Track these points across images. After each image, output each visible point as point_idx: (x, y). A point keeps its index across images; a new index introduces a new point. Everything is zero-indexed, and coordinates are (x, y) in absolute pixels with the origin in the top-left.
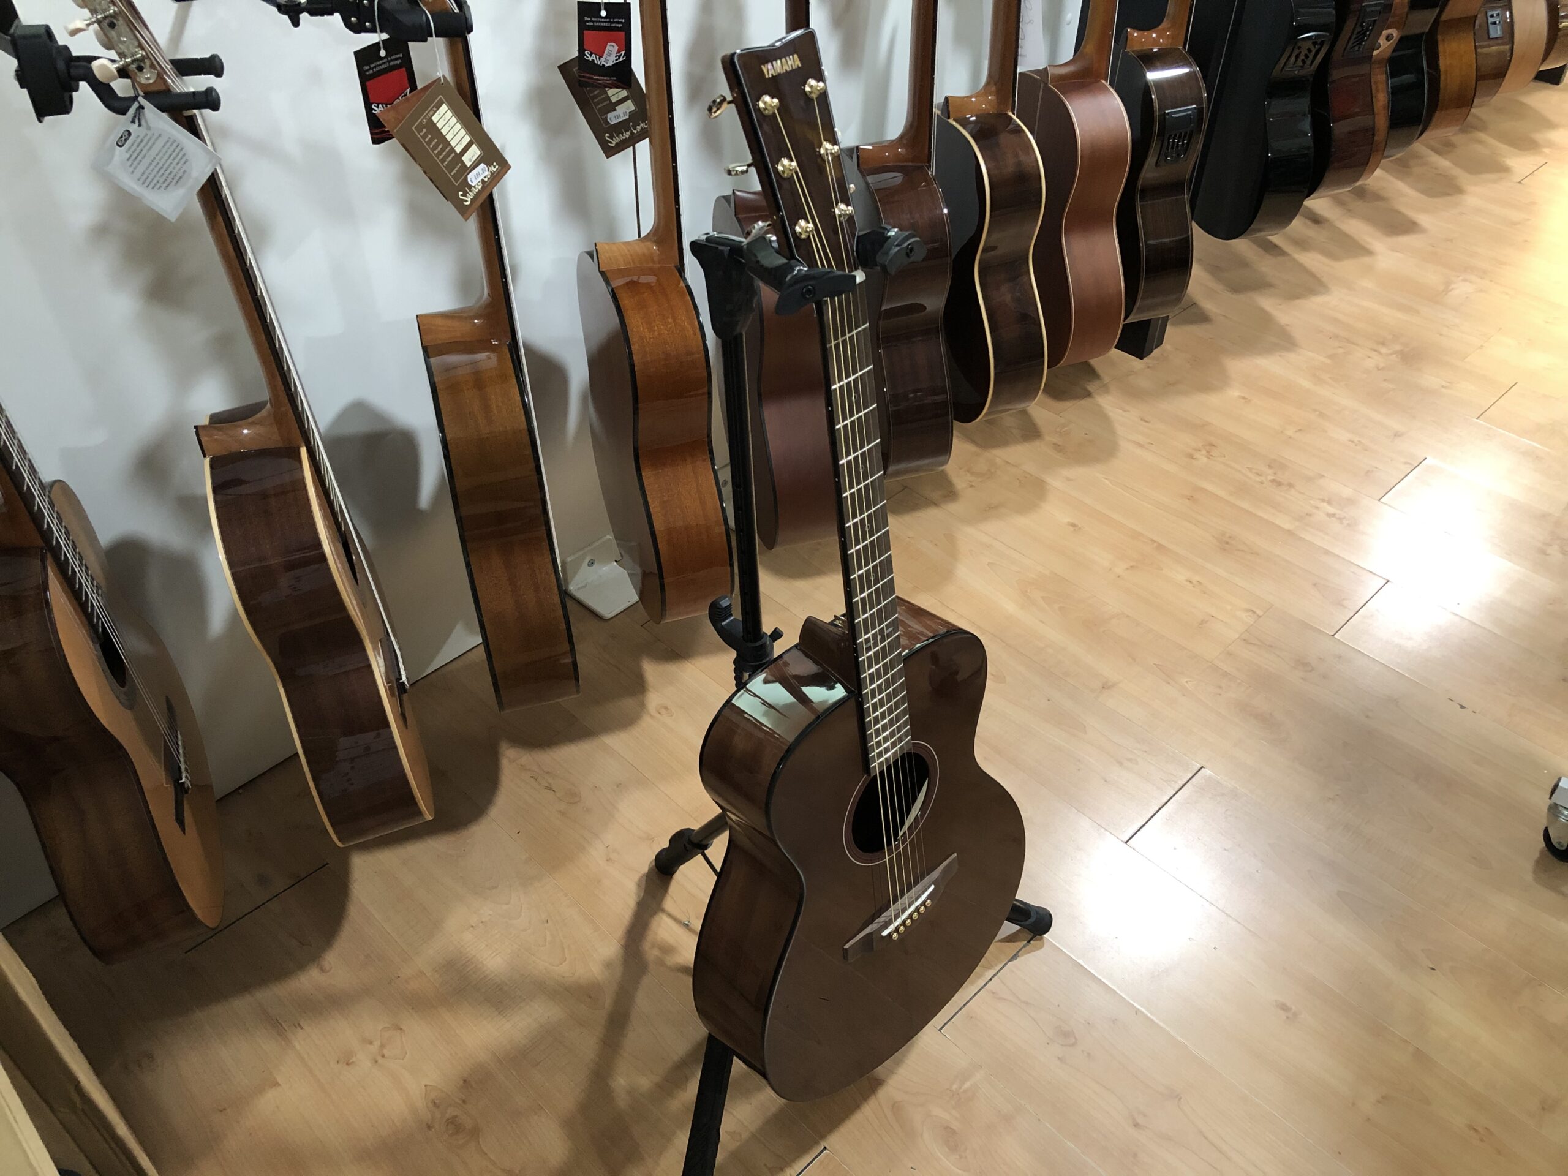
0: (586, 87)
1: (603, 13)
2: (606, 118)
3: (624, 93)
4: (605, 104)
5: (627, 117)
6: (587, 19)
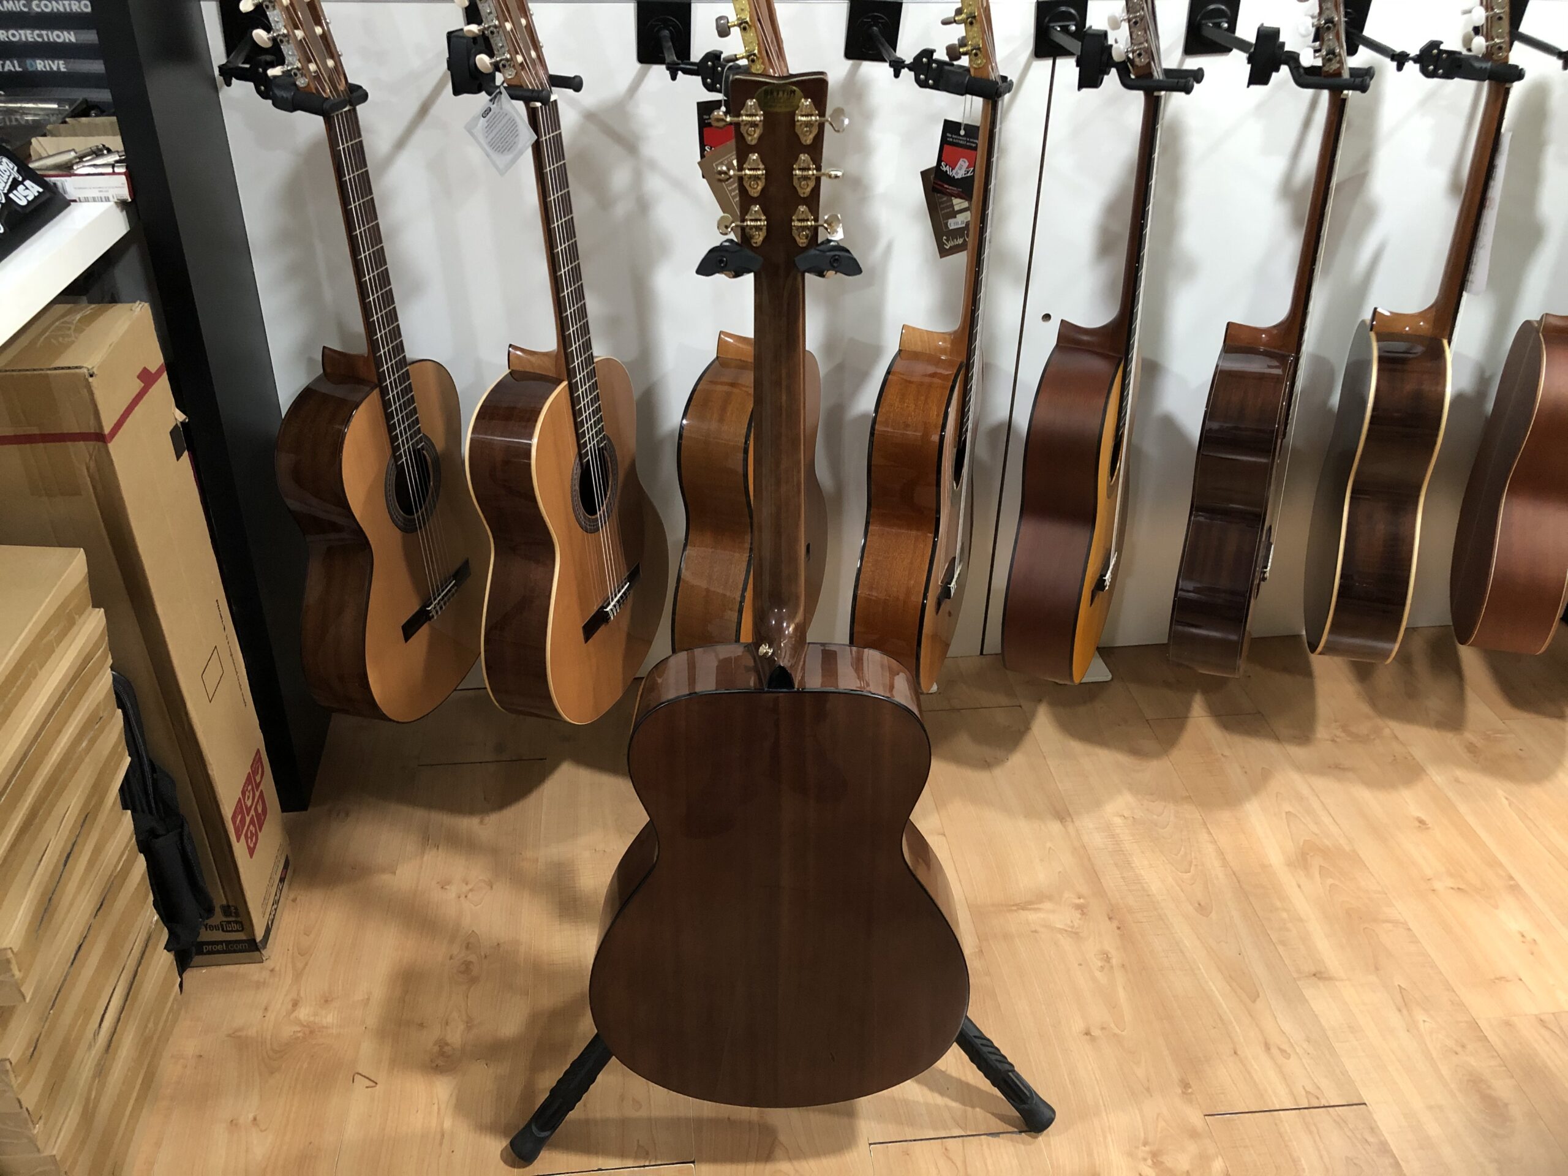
0: (938, 193)
1: (962, 132)
2: (947, 223)
3: (966, 204)
4: (948, 210)
5: (964, 225)
6: (949, 135)
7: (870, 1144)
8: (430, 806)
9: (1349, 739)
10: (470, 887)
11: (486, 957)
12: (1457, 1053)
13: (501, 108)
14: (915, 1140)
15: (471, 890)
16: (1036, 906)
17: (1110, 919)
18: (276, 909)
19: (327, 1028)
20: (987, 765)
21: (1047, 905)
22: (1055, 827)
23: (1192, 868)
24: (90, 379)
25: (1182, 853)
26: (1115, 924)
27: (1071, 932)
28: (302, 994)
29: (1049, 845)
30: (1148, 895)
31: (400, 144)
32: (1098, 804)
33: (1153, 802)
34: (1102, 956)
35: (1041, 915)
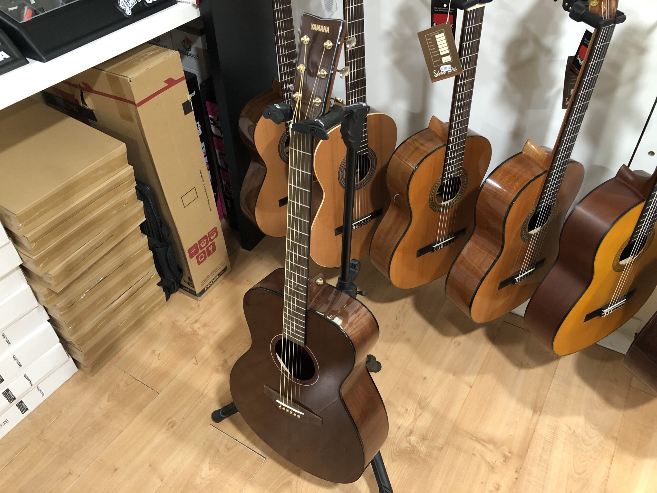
0: (571, 72)
6: (586, 39)
16: (484, 443)
17: (516, 471)
18: (211, 285)
19: (199, 335)
20: (521, 365)
21: (491, 447)
22: (528, 413)
23: (584, 474)
24: (130, 83)
25: (585, 463)
26: (516, 475)
27: (491, 465)
28: (200, 319)
29: (517, 419)
30: (547, 473)
32: (561, 414)
33: (593, 429)
34: (495, 485)
35: (483, 449)
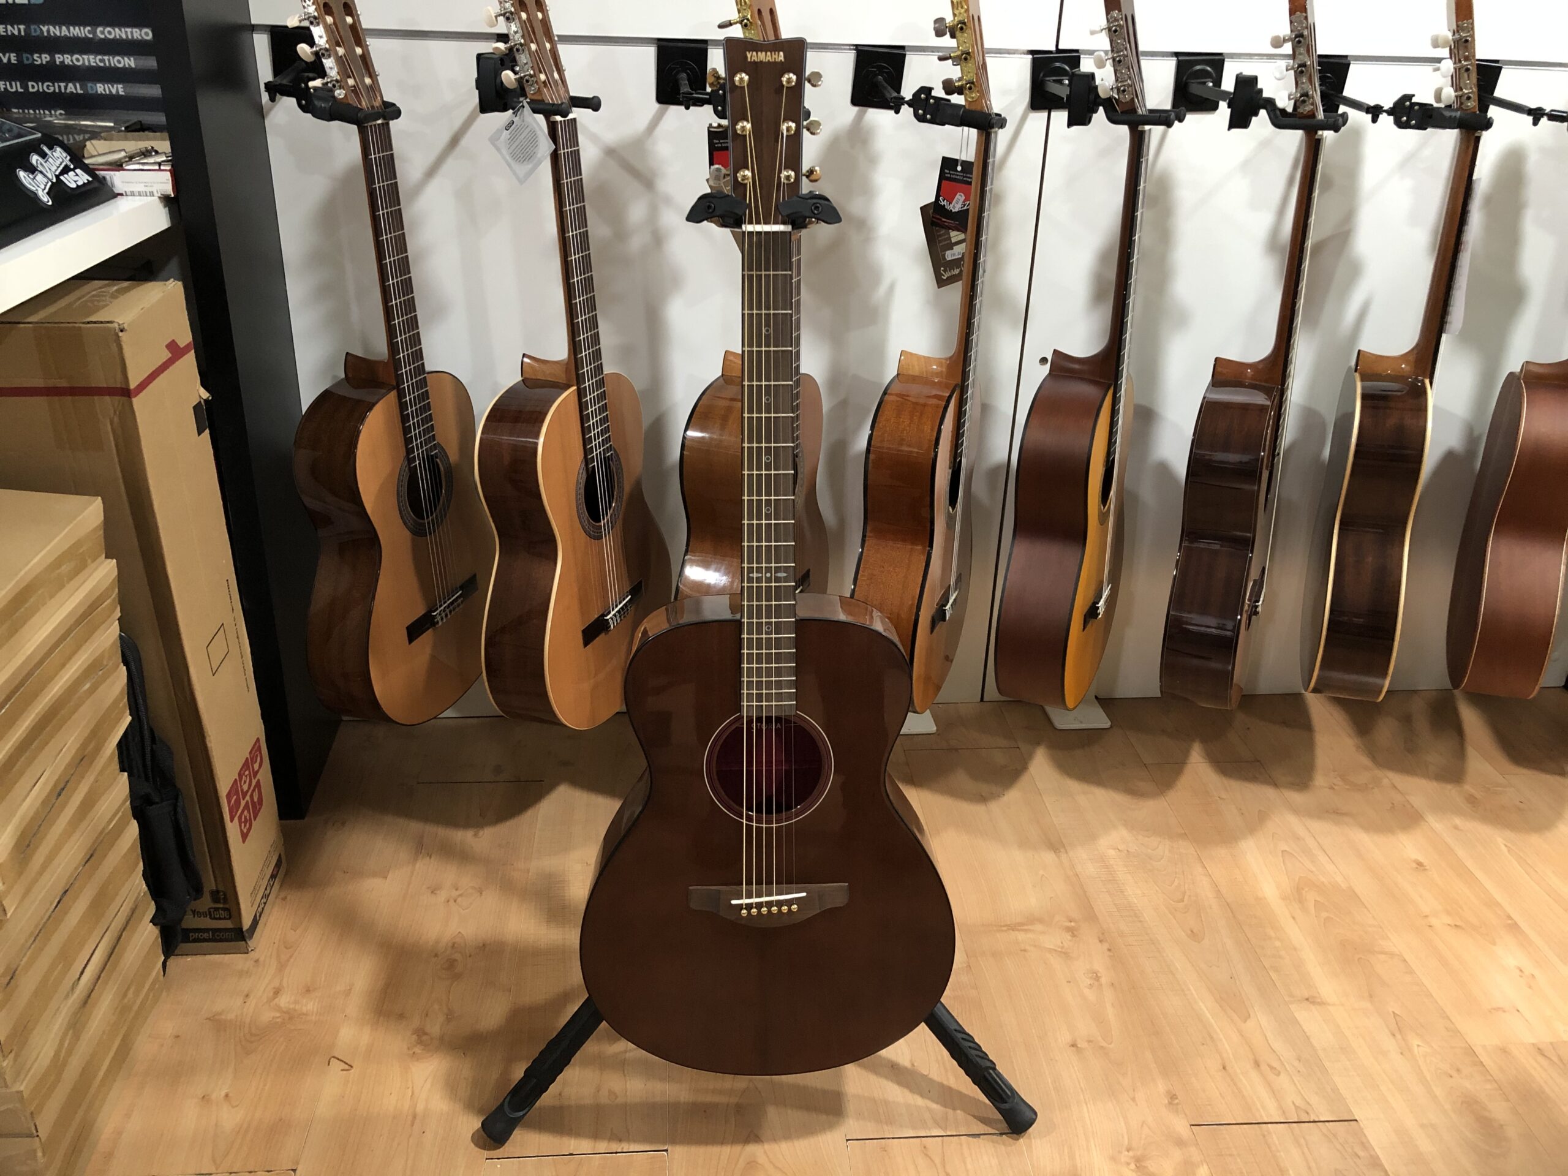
0: (936, 226)
1: (959, 168)
2: (945, 255)
3: (962, 236)
4: (946, 242)
5: (960, 256)
6: (947, 171)
7: (847, 1140)
8: (426, 819)
9: (1347, 787)
10: (458, 893)
11: (470, 956)
12: (1451, 1077)
13: (523, 121)
14: (893, 1138)
15: (461, 895)
16: (1025, 927)
17: (1101, 941)
18: (265, 903)
19: (306, 1015)
20: (983, 799)
21: (1038, 927)
22: (1049, 857)
23: (1186, 898)
24: (121, 334)
25: (1176, 883)
26: (1106, 946)
27: (1060, 952)
28: (285, 983)
29: (1041, 872)
30: (1141, 921)
31: (431, 172)
32: (1092, 837)
33: (1148, 837)
34: (1091, 975)
35: (1030, 935)
